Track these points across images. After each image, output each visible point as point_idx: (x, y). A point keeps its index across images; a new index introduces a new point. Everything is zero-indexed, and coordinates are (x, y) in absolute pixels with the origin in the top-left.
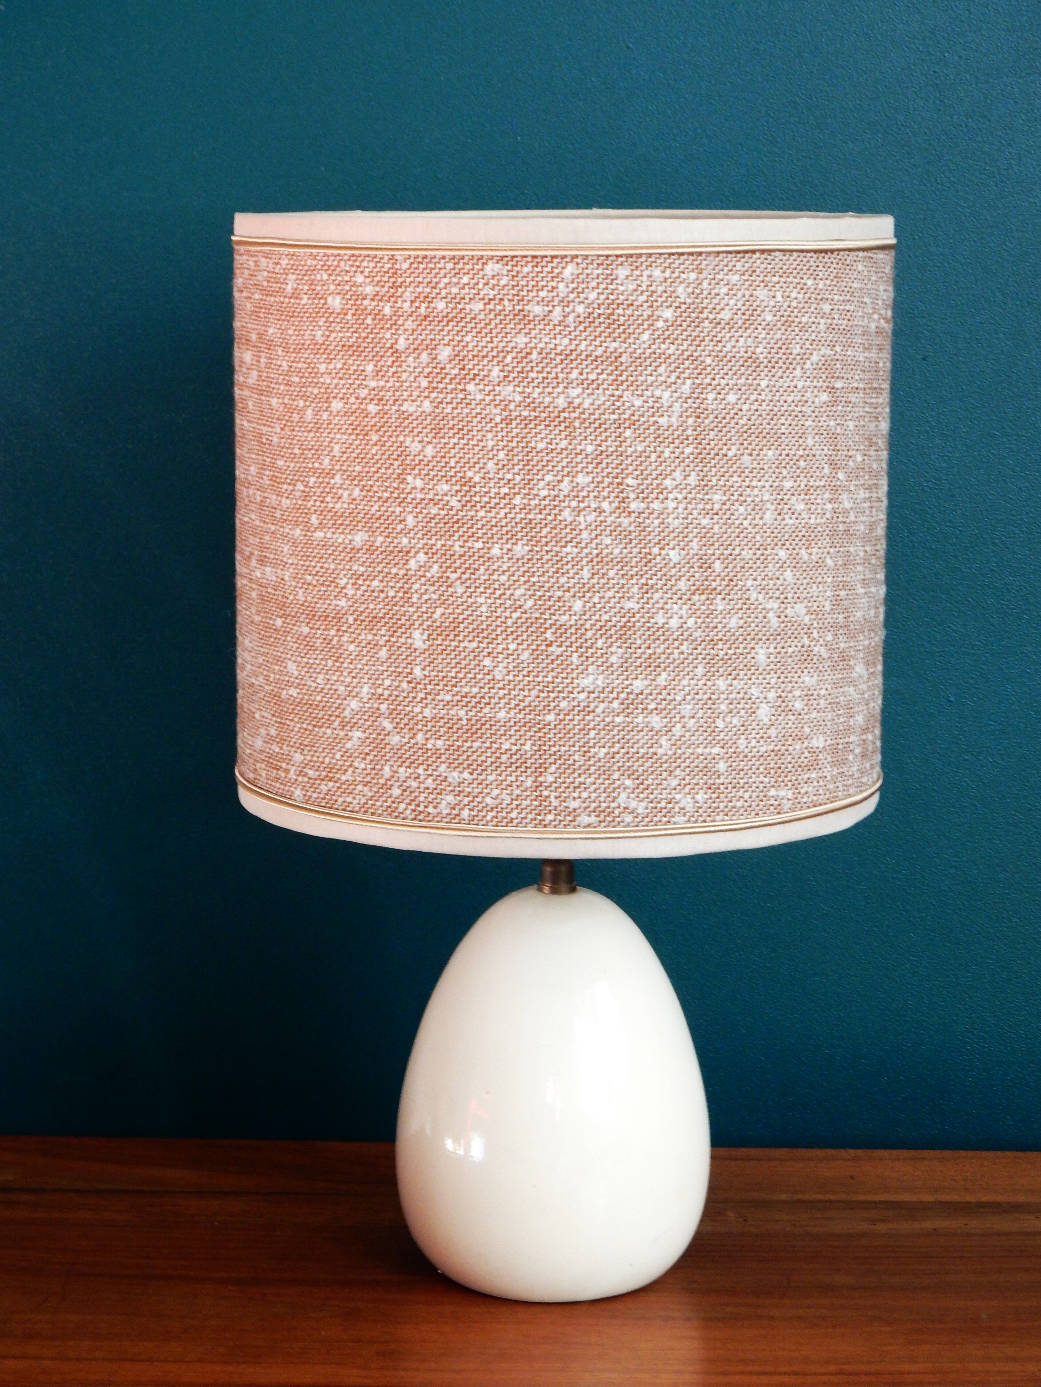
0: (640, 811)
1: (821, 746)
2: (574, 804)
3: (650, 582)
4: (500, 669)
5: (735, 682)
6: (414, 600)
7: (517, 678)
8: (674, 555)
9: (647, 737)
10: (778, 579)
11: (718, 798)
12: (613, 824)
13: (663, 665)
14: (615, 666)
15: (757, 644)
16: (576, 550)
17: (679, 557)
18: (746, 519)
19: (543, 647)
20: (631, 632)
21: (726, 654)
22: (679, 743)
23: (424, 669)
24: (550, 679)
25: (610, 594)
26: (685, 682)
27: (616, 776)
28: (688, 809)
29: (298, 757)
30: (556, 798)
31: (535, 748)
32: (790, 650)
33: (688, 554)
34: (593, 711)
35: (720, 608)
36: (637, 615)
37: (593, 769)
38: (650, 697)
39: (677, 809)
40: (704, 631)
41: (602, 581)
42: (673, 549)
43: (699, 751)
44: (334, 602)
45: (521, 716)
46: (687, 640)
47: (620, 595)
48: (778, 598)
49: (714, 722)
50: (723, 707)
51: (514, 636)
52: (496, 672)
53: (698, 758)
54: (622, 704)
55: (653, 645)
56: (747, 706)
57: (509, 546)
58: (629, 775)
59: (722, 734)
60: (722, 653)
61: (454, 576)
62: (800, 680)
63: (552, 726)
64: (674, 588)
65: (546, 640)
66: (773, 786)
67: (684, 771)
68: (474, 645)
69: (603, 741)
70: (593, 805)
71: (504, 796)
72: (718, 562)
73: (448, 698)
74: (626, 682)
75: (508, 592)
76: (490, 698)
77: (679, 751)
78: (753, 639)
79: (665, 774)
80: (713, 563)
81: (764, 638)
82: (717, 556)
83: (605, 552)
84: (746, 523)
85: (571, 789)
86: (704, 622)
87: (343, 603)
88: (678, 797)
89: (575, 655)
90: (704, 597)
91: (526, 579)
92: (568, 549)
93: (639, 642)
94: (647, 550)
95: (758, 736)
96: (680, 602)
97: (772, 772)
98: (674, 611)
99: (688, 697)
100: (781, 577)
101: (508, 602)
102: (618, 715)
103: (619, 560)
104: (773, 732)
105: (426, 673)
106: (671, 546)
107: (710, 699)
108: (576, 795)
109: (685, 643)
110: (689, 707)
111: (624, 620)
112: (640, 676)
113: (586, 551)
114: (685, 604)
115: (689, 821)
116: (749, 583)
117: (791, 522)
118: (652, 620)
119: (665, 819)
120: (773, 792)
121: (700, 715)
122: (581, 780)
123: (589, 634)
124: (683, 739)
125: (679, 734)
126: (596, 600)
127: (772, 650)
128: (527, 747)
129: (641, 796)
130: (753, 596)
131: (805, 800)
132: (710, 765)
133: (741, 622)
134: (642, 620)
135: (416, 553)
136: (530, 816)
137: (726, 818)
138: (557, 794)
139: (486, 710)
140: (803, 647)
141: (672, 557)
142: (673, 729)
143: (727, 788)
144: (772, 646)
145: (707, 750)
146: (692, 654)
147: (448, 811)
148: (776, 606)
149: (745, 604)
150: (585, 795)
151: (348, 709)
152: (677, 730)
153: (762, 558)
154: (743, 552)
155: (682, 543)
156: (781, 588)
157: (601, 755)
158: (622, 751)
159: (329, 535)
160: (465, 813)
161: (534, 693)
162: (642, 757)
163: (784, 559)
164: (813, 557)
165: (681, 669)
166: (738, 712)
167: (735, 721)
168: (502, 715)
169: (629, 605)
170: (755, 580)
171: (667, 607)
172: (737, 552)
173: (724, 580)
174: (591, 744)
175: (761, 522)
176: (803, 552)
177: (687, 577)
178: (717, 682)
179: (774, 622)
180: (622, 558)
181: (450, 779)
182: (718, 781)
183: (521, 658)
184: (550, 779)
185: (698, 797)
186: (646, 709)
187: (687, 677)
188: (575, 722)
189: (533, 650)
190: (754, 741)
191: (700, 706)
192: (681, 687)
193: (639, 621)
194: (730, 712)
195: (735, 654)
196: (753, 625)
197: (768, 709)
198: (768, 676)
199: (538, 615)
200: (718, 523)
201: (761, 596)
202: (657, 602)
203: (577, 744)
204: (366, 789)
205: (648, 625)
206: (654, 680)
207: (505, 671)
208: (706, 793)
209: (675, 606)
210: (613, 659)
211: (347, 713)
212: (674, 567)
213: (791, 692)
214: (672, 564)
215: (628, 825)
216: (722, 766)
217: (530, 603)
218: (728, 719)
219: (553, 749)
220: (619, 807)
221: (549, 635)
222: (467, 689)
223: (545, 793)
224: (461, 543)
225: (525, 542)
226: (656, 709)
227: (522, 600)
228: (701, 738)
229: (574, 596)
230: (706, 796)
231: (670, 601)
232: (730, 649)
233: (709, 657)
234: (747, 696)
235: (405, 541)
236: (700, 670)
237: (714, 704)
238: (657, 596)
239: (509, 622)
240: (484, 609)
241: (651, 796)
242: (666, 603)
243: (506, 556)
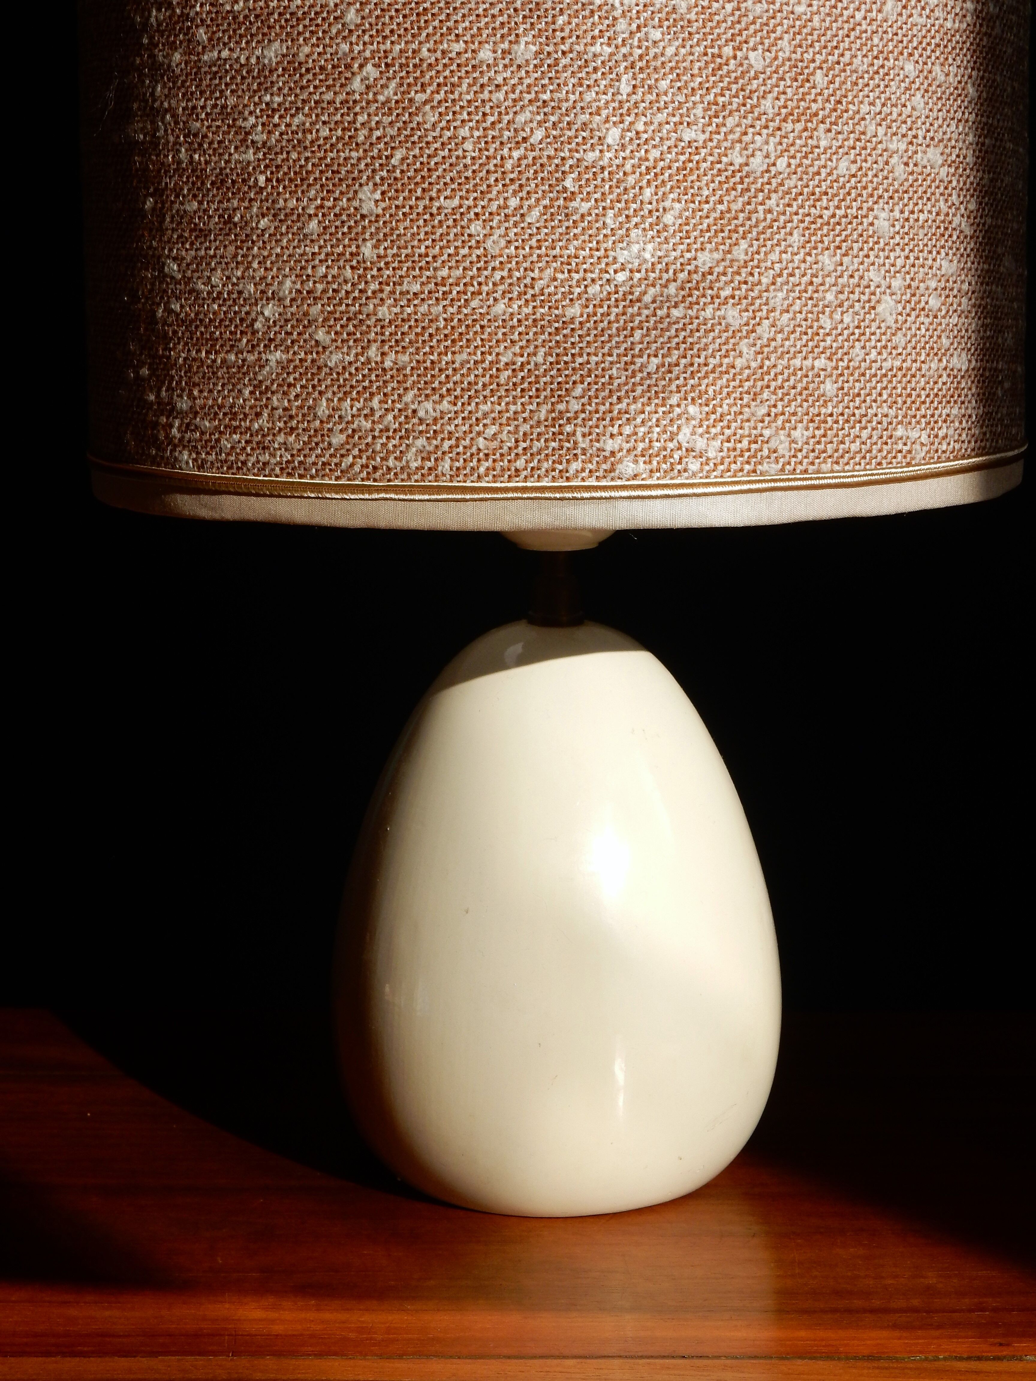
0: (711, 454)
1: (964, 368)
2: (610, 445)
3: (721, 100)
4: (495, 237)
5: (846, 259)
6: (361, 139)
7: (521, 252)
8: (756, 59)
9: (718, 341)
10: (904, 106)
11: (824, 436)
12: (672, 474)
13: (741, 230)
14: (671, 230)
15: (876, 203)
16: (608, 50)
17: (762, 62)
18: (858, 9)
19: (561, 202)
20: (694, 177)
21: (834, 216)
22: (766, 350)
23: (376, 247)
24: (572, 251)
25: (661, 117)
26: (774, 257)
27: (674, 400)
28: (781, 452)
29: (183, 404)
30: (584, 435)
31: (551, 359)
32: (922, 217)
33: (776, 58)
34: (639, 300)
35: (823, 143)
36: (703, 152)
37: (639, 389)
38: (723, 278)
39: (766, 452)
40: (801, 179)
41: (649, 98)
42: (754, 49)
43: (797, 362)
44: (236, 156)
45: (528, 310)
46: (776, 191)
47: (677, 119)
48: (904, 136)
49: (818, 320)
50: (830, 297)
51: (515, 186)
52: (489, 243)
53: (794, 374)
54: (683, 289)
55: (726, 199)
56: (864, 298)
57: (506, 46)
58: (693, 399)
59: (829, 339)
60: (827, 214)
61: (421, 97)
62: (936, 265)
63: (577, 325)
64: (757, 111)
65: (565, 189)
66: (900, 423)
67: (774, 393)
68: (456, 202)
69: (654, 346)
70: (641, 446)
71: (504, 436)
72: (819, 71)
73: (416, 288)
74: (688, 255)
75: (506, 118)
76: (480, 284)
77: (767, 363)
78: (872, 195)
79: (746, 397)
80: (813, 74)
81: (886, 195)
82: (818, 64)
83: (652, 52)
84: (859, 16)
85: (607, 422)
86: (800, 165)
87: (250, 155)
88: (767, 433)
89: (610, 213)
90: (799, 126)
91: (533, 96)
92: (597, 48)
93: (706, 193)
94: (716, 51)
95: (879, 344)
96: (765, 132)
97: (900, 400)
98: (758, 145)
99: (779, 280)
100: (908, 103)
101: (507, 133)
102: (676, 306)
103: (673, 64)
104: (899, 339)
105: (382, 252)
106: (751, 44)
107: (811, 283)
108: (615, 430)
109: (774, 196)
110: (780, 295)
111: (682, 158)
112: (708, 246)
113: (624, 50)
114: (773, 135)
115: (782, 470)
116: (865, 108)
117: (922, 20)
118: (724, 159)
119: (747, 467)
120: (900, 432)
121: (797, 308)
122: (623, 406)
123: (631, 180)
124: (773, 344)
125: (766, 336)
126: (640, 127)
127: (897, 214)
128: (540, 359)
129: (713, 431)
130: (871, 129)
131: (944, 447)
132: (811, 386)
133: (854, 168)
134: (710, 159)
135: (361, 66)
136: (545, 465)
137: (836, 467)
138: (586, 430)
139: (474, 304)
140: (938, 214)
141: (753, 62)
142: (759, 329)
143: (837, 422)
144: (897, 209)
145: (808, 363)
146: (784, 213)
147: (418, 463)
148: (903, 146)
149: (859, 140)
150: (627, 430)
151: (261, 318)
152: (765, 330)
153: (881, 71)
154: (855, 60)
155: (766, 41)
156: (909, 120)
157: (652, 368)
158: (683, 361)
159: (225, 53)
160: (446, 465)
161: (549, 272)
162: (713, 371)
163: (913, 75)
164: (951, 79)
165: (768, 235)
166: (852, 306)
167: (847, 319)
168: (500, 307)
169: (688, 135)
170: (872, 104)
171: (747, 139)
172: (846, 59)
173: (828, 101)
174: (637, 351)
175: (880, 17)
176: (937, 68)
177: (775, 94)
178: (820, 257)
179: (900, 171)
180: (677, 62)
181: (421, 414)
182: (823, 411)
183: (528, 220)
184: (575, 406)
185: (796, 434)
186: (718, 297)
187: (777, 249)
188: (612, 318)
189: (545, 207)
190: (874, 352)
191: (797, 294)
192: (769, 264)
193: (705, 160)
194: (840, 306)
195: (846, 216)
196: (870, 173)
197: (893, 303)
198: (892, 254)
199: (552, 153)
200: (818, 12)
201: (881, 131)
202: (731, 131)
203: (615, 352)
204: (292, 439)
205: (719, 166)
206: (729, 252)
207: (503, 243)
208: (807, 429)
209: (757, 138)
210: (668, 219)
211: (258, 325)
212: (756, 78)
213: (923, 281)
214: (752, 73)
215: (694, 475)
216: (829, 388)
217: (539, 134)
218: (837, 317)
219: (579, 360)
220: (680, 448)
221: (568, 183)
222: (444, 272)
223: (569, 429)
224: (431, 45)
225: (529, 38)
226: (733, 297)
227: (528, 130)
228: (799, 344)
229: (607, 121)
230: (806, 433)
231: (751, 130)
232: (838, 207)
233: (807, 219)
234: (864, 283)
235: (345, 47)
236: (796, 239)
237: (817, 291)
238: (730, 122)
239: (509, 165)
240: (468, 146)
241: (727, 432)
242: (745, 133)
243: (501, 63)
